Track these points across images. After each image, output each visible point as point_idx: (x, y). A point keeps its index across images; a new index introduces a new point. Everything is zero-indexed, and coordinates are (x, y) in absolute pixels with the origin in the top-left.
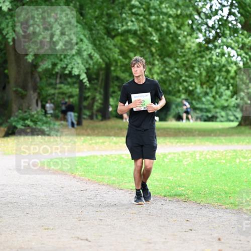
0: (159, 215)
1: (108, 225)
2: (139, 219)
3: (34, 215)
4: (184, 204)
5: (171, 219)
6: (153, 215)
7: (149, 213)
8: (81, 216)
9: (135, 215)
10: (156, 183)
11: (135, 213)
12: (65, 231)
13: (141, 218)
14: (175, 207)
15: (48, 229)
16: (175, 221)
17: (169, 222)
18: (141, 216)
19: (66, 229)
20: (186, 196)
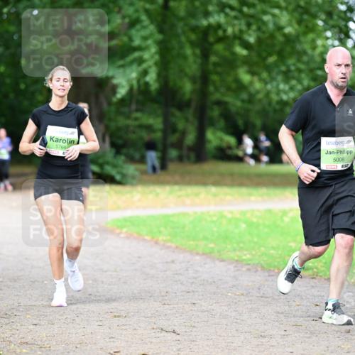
0: (276, 297)
1: (203, 311)
2: (247, 302)
3: (100, 296)
4: (312, 282)
5: (294, 304)
6: (267, 297)
7: (261, 294)
8: (166, 298)
9: (242, 297)
10: (272, 251)
11: (242, 295)
12: (144, 319)
13: (251, 300)
14: (299, 286)
15: (118, 317)
16: (298, 305)
17: (290, 307)
18: (251, 298)
19: (144, 317)
20: (315, 270)
